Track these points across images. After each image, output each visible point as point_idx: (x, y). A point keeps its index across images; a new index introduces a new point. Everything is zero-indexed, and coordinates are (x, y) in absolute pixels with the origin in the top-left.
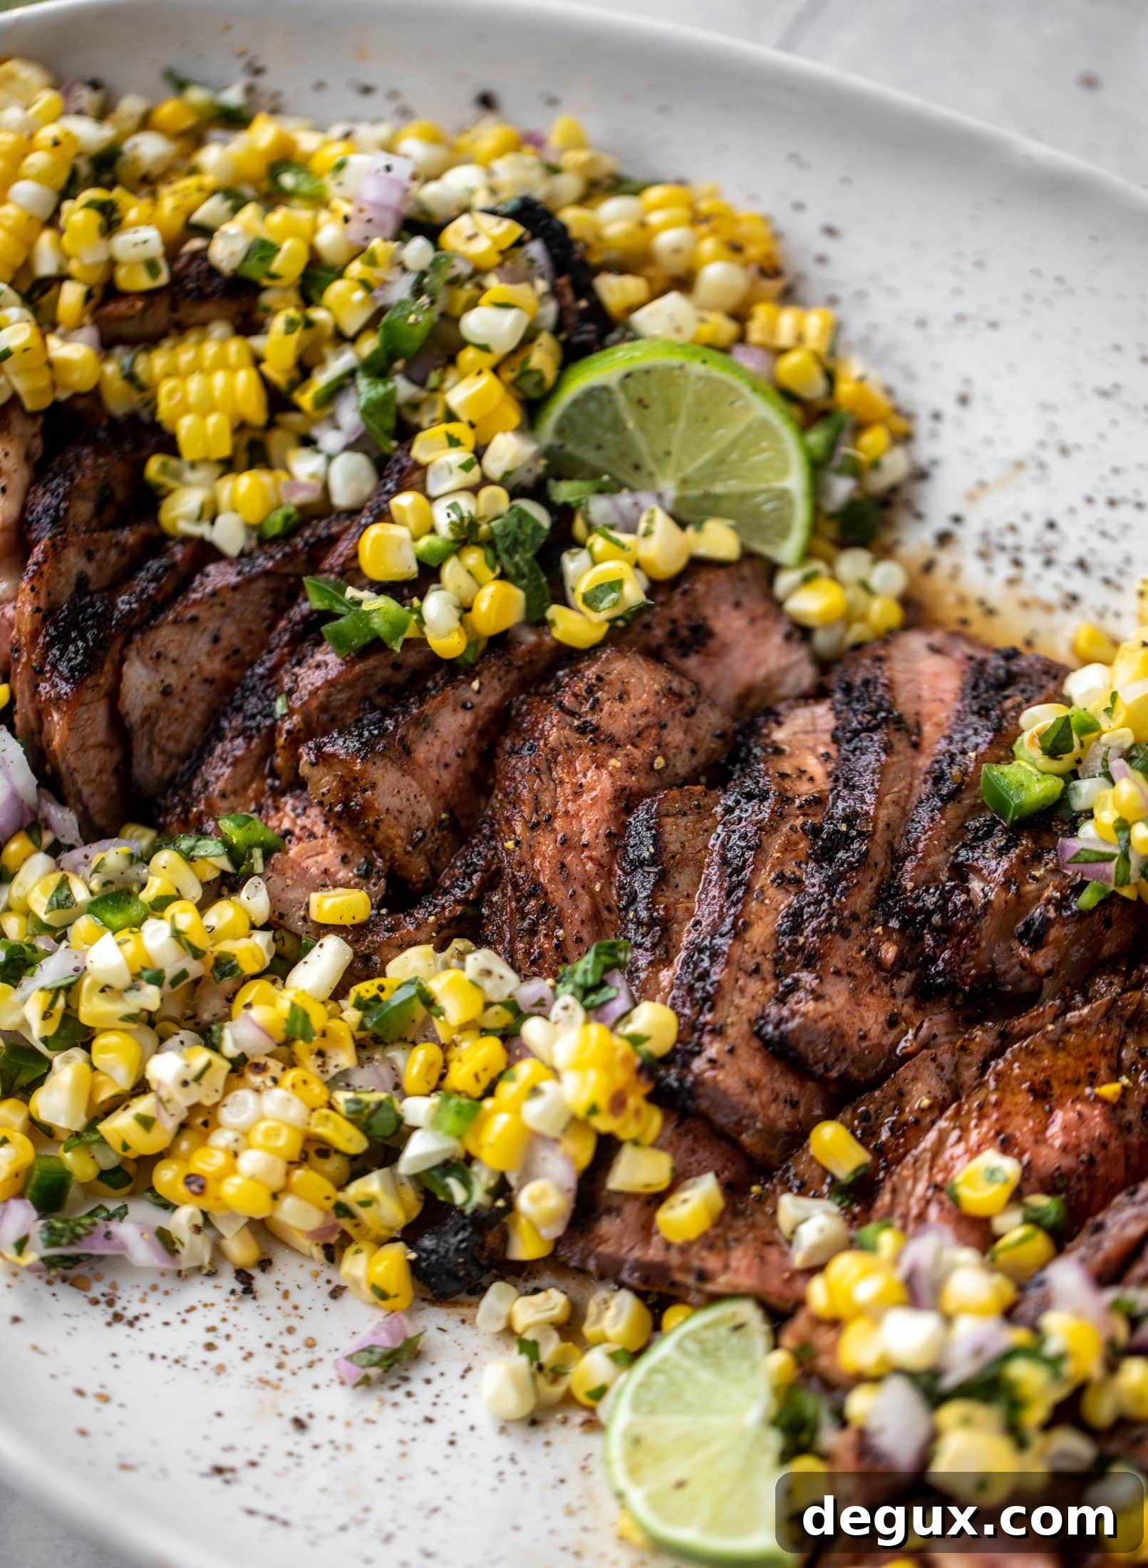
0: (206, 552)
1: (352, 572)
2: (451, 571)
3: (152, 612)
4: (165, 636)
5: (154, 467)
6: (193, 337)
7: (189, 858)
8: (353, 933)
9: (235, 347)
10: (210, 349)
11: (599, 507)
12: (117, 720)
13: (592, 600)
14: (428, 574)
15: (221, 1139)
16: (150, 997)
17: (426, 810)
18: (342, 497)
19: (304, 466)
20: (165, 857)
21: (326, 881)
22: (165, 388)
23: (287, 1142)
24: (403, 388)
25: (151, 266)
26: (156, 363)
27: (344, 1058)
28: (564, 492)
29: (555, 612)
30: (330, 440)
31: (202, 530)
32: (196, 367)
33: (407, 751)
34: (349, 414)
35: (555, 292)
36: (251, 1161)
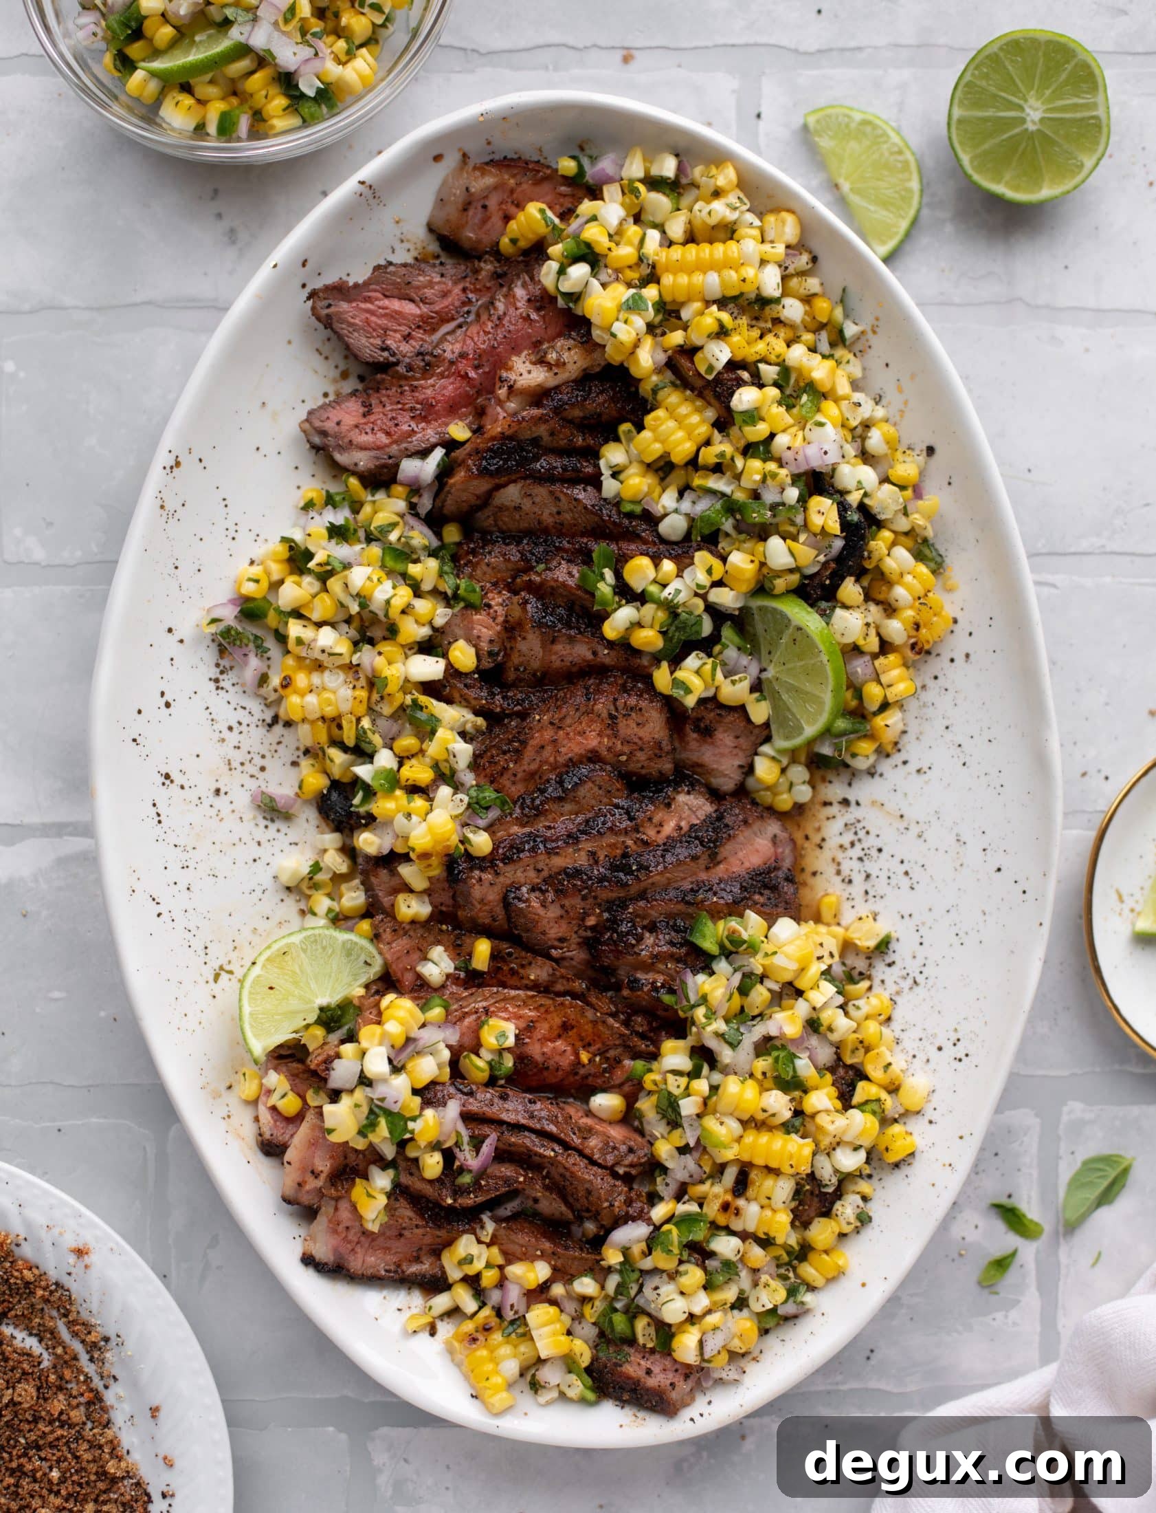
0: (595, 481)
1: (622, 560)
2: (649, 609)
3: (547, 478)
4: (541, 492)
5: (625, 427)
6: (699, 403)
7: (441, 574)
8: (452, 672)
9: (704, 430)
10: (695, 419)
11: (731, 653)
12: (489, 495)
13: (677, 683)
14: (640, 598)
15: (316, 679)
16: (354, 608)
17: (535, 664)
18: (664, 527)
19: (668, 500)
20: (433, 564)
21: (473, 641)
22: (660, 413)
23: (329, 711)
24: (728, 525)
25: (711, 368)
26: (672, 397)
27: (387, 710)
28: (727, 633)
29: (665, 665)
30: (686, 506)
31: (606, 472)
32: (679, 420)
33: (553, 642)
34: (703, 506)
35: (825, 565)
36: (311, 699)
